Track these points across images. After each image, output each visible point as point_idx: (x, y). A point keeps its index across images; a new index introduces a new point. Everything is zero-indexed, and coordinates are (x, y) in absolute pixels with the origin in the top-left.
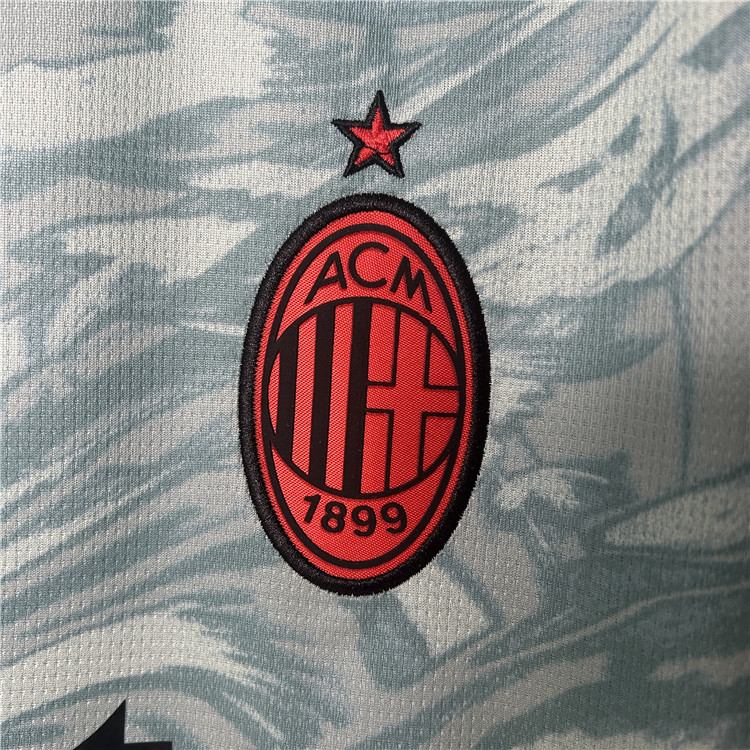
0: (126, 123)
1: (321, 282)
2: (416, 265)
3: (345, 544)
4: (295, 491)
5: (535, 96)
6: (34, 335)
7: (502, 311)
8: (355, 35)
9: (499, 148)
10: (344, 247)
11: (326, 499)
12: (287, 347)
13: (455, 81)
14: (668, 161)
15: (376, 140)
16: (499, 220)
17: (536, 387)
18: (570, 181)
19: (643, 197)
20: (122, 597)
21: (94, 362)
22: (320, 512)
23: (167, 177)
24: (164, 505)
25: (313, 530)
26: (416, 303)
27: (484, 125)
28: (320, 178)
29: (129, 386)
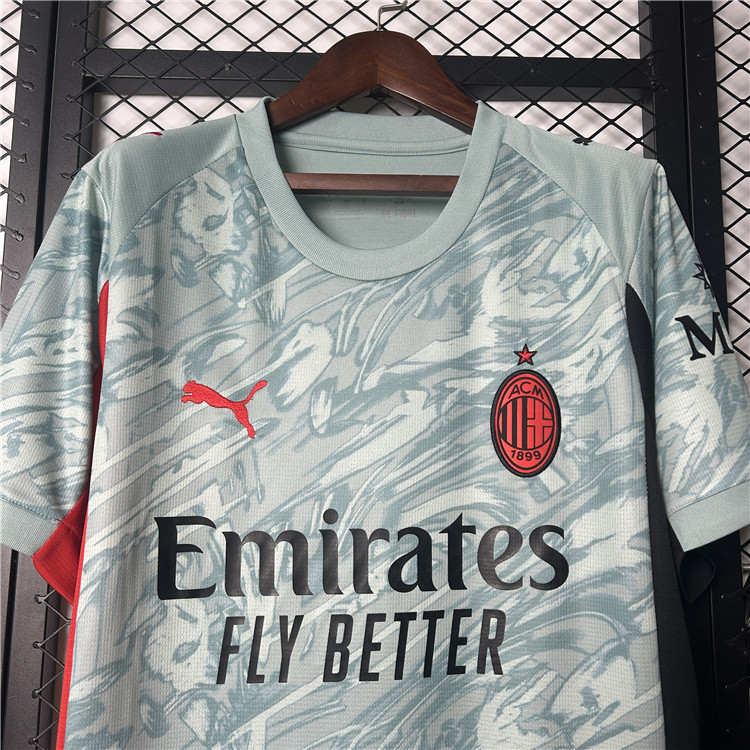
0: (460, 355)
1: (513, 393)
2: (538, 387)
3: (524, 463)
4: (508, 449)
5: (567, 343)
6: (438, 408)
7: (563, 398)
8: (519, 330)
9: (559, 357)
10: (518, 383)
11: (517, 451)
12: (504, 410)
13: (546, 340)
14: (601, 359)
15: (525, 356)
16: (560, 375)
17: (574, 418)
18: (578, 364)
19: (596, 368)
20: (461, 482)
21: (453, 415)
22: (516, 454)
23: (470, 367)
24: (471, 455)
25: (514, 460)
26: (539, 397)
27: (554, 351)
28: (511, 366)
29: (461, 423)
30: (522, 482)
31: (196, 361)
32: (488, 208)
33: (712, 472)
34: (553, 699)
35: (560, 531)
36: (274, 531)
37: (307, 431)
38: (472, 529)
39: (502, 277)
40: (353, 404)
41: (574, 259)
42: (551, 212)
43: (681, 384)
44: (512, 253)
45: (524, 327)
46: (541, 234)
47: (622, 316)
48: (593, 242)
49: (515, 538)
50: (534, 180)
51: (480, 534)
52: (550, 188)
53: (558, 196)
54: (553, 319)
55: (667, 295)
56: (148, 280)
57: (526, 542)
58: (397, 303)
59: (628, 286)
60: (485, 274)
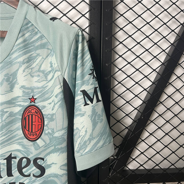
0: (10, 99)
1: (28, 113)
2: (37, 111)
3: (31, 137)
4: (27, 132)
5: (47, 96)
6: (2, 119)
7: (45, 115)
8: (30, 91)
10: (30, 110)
11: (30, 133)
12: (25, 119)
13: (39, 95)
14: (55, 104)
15: (33, 100)
16: (44, 107)
17: (48, 122)
18: (50, 104)
19: (54, 107)
20: (11, 143)
21: (7, 121)
22: (29, 134)
23: (14, 103)
24: (15, 134)
25: (29, 136)
26: (37, 115)
27: (43, 99)
28: (27, 104)
29: (11, 123)
30: (31, 143)
32: (19, 45)
33: (87, 146)
35: (43, 159)
38: (15, 158)
39: (24, 71)
41: (49, 65)
42: (43, 46)
43: (80, 114)
44: (27, 62)
45: (32, 89)
46: (38, 55)
48: (53, 59)
49: (29, 161)
50: (36, 33)
51: (18, 159)
52: (42, 37)
53: (44, 41)
54: (42, 87)
55: (78, 82)
57: (32, 162)
59: (64, 78)
60: (17, 70)
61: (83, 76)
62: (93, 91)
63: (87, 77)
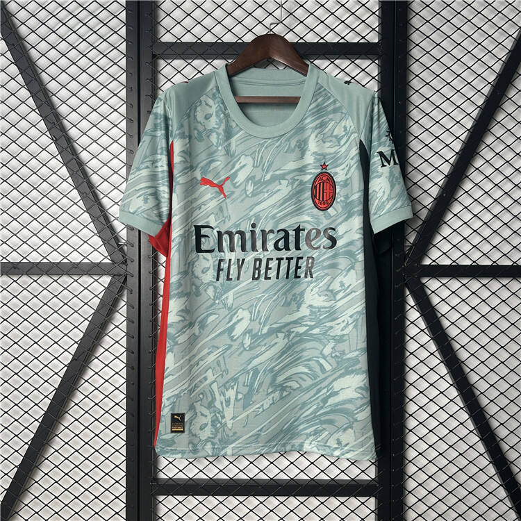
0: (301, 166)
1: (319, 180)
2: (329, 178)
3: (323, 206)
4: (317, 201)
5: (339, 162)
6: (292, 187)
7: (337, 182)
8: (322, 157)
9: (336, 167)
10: (321, 177)
12: (316, 187)
13: (332, 161)
14: (350, 168)
15: (324, 167)
16: (336, 174)
17: (340, 189)
18: (343, 170)
19: (348, 171)
20: (300, 213)
21: (298, 189)
22: (320, 203)
23: (304, 171)
24: (304, 204)
25: (319, 205)
26: (329, 182)
27: (335, 165)
28: (319, 171)
29: (300, 192)
30: (321, 213)
31: (205, 170)
32: (312, 109)
34: (329, 285)
35: (334, 230)
36: (234, 231)
37: (245, 195)
38: (303, 230)
39: (316, 137)
40: (262, 185)
41: (343, 130)
42: (335, 111)
43: (377, 176)
44: (320, 127)
45: (324, 155)
46: (331, 120)
47: (358, 151)
48: (349, 123)
49: (318, 232)
50: (329, 98)
51: (306, 231)
52: (335, 102)
53: (338, 105)
54: (335, 153)
55: (375, 144)
56: (187, 140)
57: (322, 233)
58: (277, 147)
59: (360, 140)
60: (310, 136)
61: (379, 137)
62: (390, 152)
63: (384, 139)
